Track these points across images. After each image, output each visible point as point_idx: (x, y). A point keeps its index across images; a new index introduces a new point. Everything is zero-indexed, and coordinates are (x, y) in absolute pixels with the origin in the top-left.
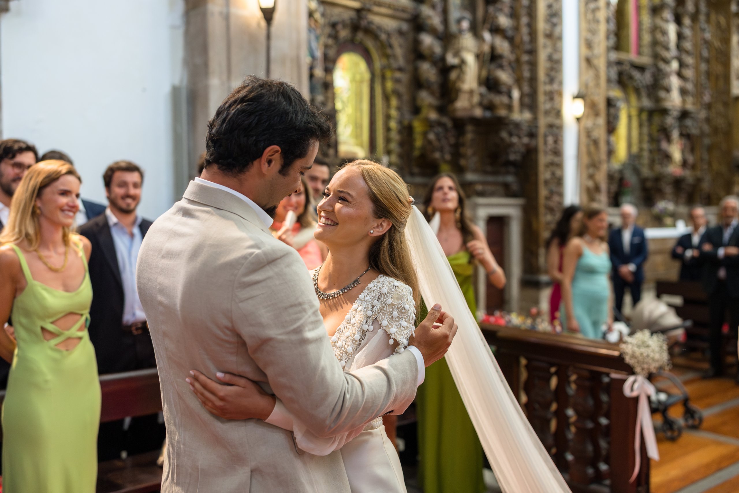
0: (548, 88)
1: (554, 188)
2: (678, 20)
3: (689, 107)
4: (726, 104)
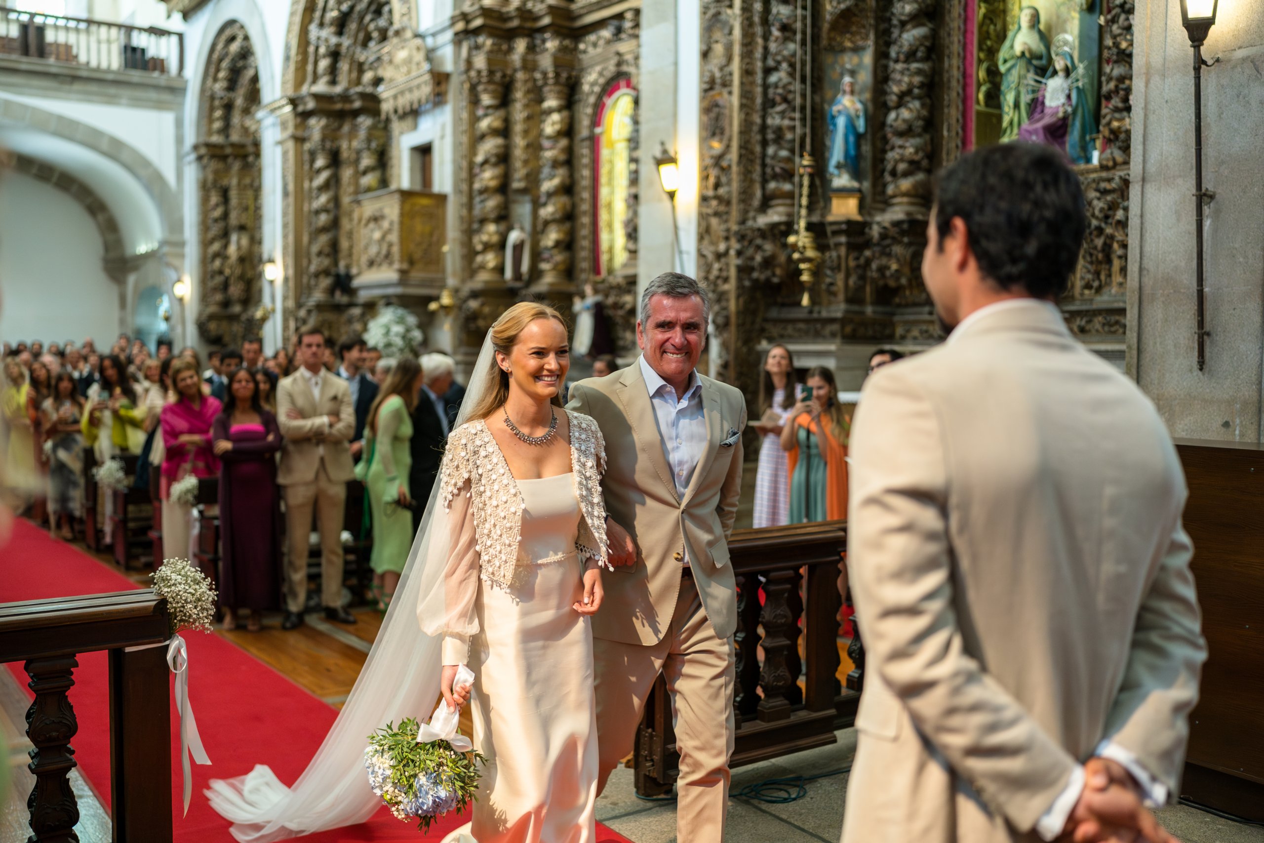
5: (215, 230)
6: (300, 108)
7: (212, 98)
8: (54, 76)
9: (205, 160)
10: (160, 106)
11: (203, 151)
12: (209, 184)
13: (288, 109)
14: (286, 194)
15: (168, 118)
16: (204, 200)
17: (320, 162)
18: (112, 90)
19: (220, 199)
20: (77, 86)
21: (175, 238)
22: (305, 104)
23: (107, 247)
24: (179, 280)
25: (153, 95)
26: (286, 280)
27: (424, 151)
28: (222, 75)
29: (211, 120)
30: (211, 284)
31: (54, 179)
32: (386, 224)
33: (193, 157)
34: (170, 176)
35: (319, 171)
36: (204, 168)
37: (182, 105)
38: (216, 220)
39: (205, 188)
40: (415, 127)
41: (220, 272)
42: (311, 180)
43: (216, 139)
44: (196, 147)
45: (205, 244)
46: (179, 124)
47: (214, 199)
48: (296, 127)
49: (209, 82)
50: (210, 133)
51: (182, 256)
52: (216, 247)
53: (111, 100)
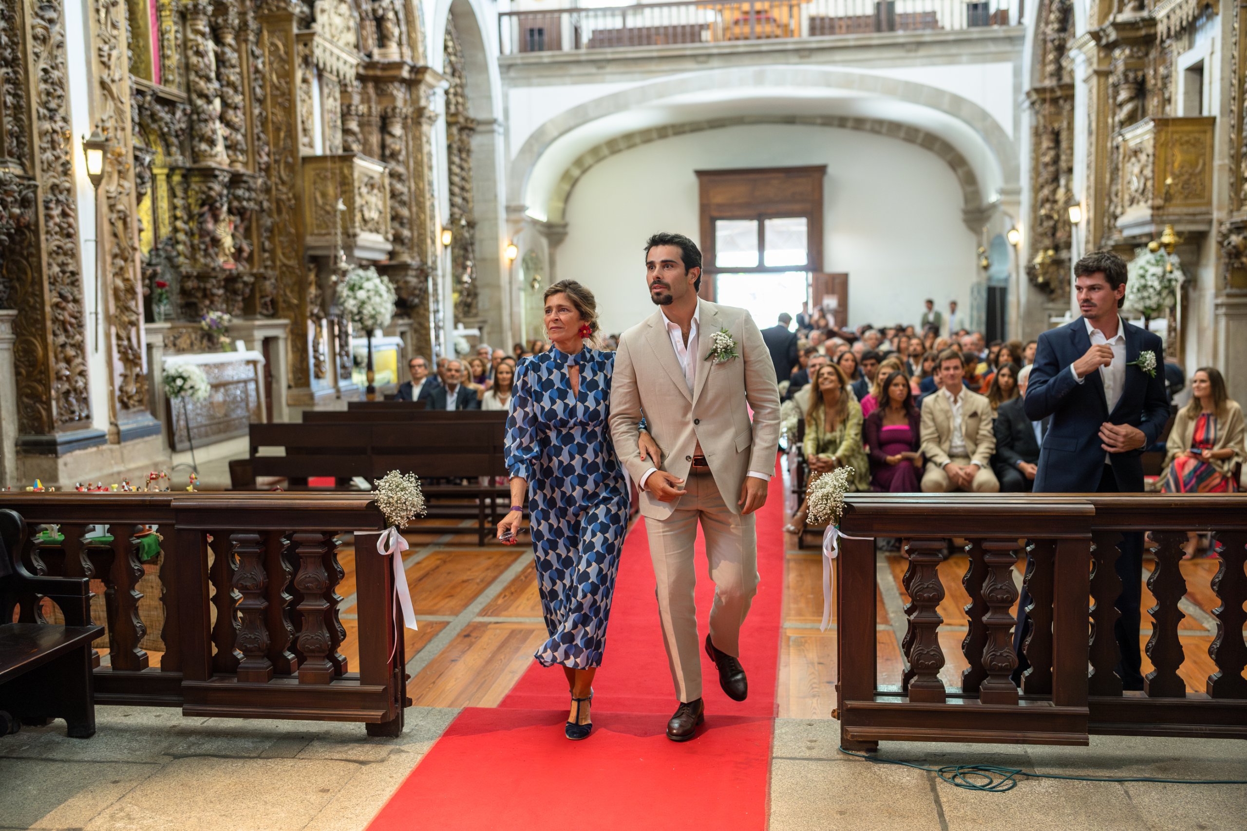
0: (47, 126)
1: (66, 291)
2: (217, 36)
3: (239, 168)
4: (290, 167)
5: (1046, 175)
6: (1104, 41)
7: (1045, 41)
8: (902, 45)
9: (1037, 106)
10: (999, 58)
11: (1034, 97)
12: (1041, 129)
13: (1093, 43)
14: (1090, 133)
15: (1005, 69)
16: (1036, 146)
17: (1123, 95)
18: (954, 50)
19: (1052, 145)
20: (922, 52)
21: (1011, 186)
22: (1108, 36)
23: (967, 201)
24: (1013, 228)
25: (992, 48)
26: (1088, 222)
27: (1197, 70)
28: (1052, 17)
29: (1044, 64)
30: (1040, 230)
31: (919, 140)
32: (1143, 157)
33: (1027, 104)
34: (1008, 126)
35: (1121, 105)
36: (1037, 113)
37: (1020, 52)
38: (1046, 165)
39: (1037, 133)
40: (1191, 46)
41: (1049, 217)
42: (1114, 115)
43: (1048, 83)
44: (1028, 94)
45: (1036, 189)
46: (1017, 73)
47: (1046, 143)
48: (1100, 61)
49: (1042, 25)
50: (1043, 77)
51: (1018, 203)
52: (1046, 192)
53: (952, 60)
